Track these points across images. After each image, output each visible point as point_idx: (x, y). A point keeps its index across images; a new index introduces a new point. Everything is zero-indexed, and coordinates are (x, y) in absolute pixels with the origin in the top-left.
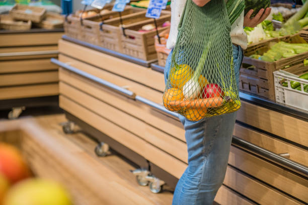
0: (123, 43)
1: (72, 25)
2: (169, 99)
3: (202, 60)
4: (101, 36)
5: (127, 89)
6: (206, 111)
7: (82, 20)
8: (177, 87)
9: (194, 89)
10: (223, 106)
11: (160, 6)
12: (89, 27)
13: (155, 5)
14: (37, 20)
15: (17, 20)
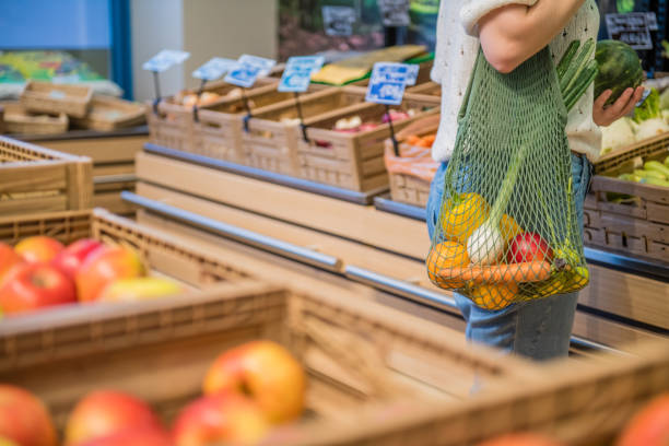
0: (301, 157)
1: (169, 120)
2: (440, 265)
3: (508, 184)
4: (245, 142)
5: (316, 251)
6: (515, 290)
7: (196, 111)
8: (455, 240)
9: (490, 244)
10: (551, 280)
11: (401, 79)
12: (215, 125)
13: (387, 77)
14: (79, 112)
15: (35, 113)
